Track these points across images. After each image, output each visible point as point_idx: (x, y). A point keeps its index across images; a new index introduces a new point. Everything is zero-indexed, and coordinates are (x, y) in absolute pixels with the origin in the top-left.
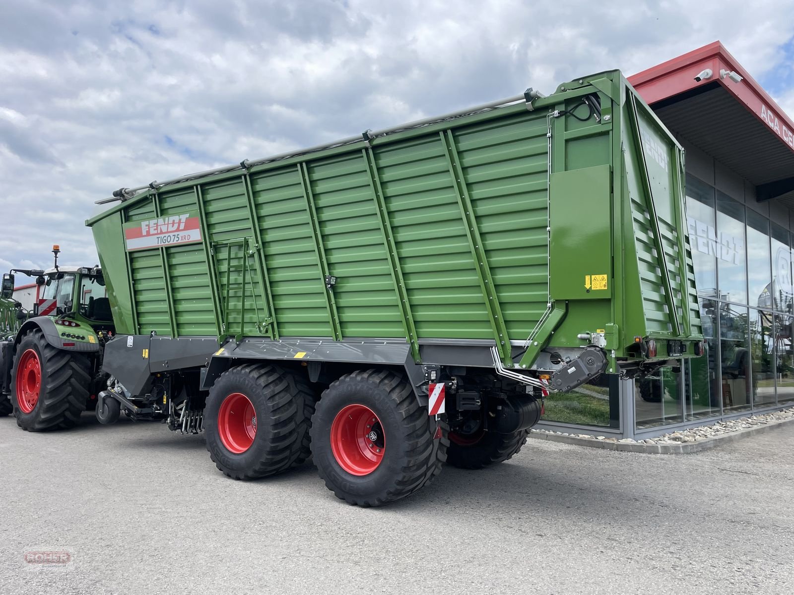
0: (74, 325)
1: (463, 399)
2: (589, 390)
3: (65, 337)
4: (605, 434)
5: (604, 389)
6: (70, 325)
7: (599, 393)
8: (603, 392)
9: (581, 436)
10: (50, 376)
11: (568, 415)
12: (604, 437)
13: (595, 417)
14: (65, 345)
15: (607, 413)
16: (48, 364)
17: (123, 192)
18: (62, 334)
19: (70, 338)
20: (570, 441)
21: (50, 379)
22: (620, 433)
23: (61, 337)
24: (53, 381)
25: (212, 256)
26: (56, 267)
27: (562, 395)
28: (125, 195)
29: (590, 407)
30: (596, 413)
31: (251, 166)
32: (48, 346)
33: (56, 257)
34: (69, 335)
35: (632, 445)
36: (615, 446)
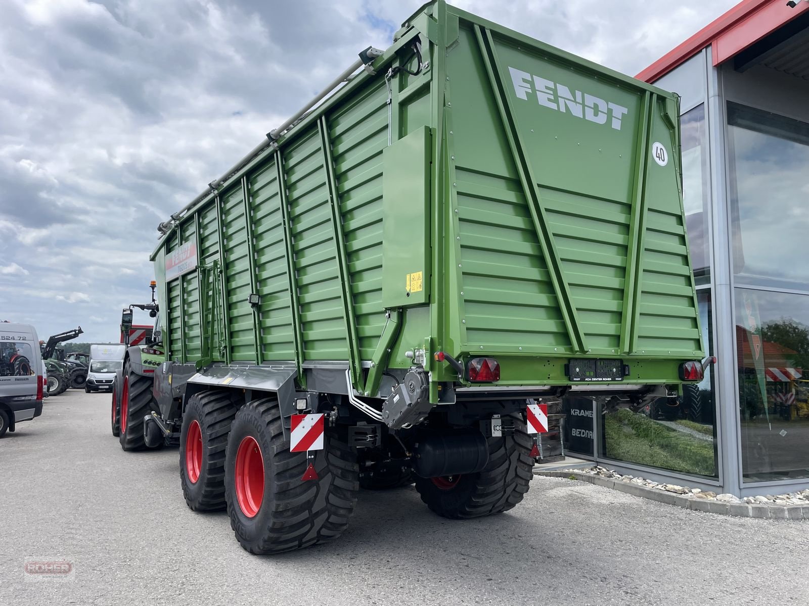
0: (158, 353)
1: (356, 433)
2: (689, 427)
3: (147, 365)
4: (703, 486)
5: (706, 426)
6: (155, 353)
7: (700, 431)
8: (704, 430)
9: (670, 486)
10: (132, 400)
11: (665, 459)
12: (700, 490)
13: (697, 463)
14: (145, 371)
15: (710, 458)
16: (132, 389)
17: (161, 226)
18: (145, 361)
19: (151, 365)
20: (638, 492)
21: (132, 403)
22: (720, 486)
23: (143, 364)
24: (134, 405)
25: (201, 281)
26: (154, 300)
27: (658, 434)
28: (163, 229)
29: (690, 449)
30: (698, 457)
31: (219, 185)
32: (132, 373)
33: (153, 292)
34: (150, 363)
35: (710, 504)
36: (688, 503)
